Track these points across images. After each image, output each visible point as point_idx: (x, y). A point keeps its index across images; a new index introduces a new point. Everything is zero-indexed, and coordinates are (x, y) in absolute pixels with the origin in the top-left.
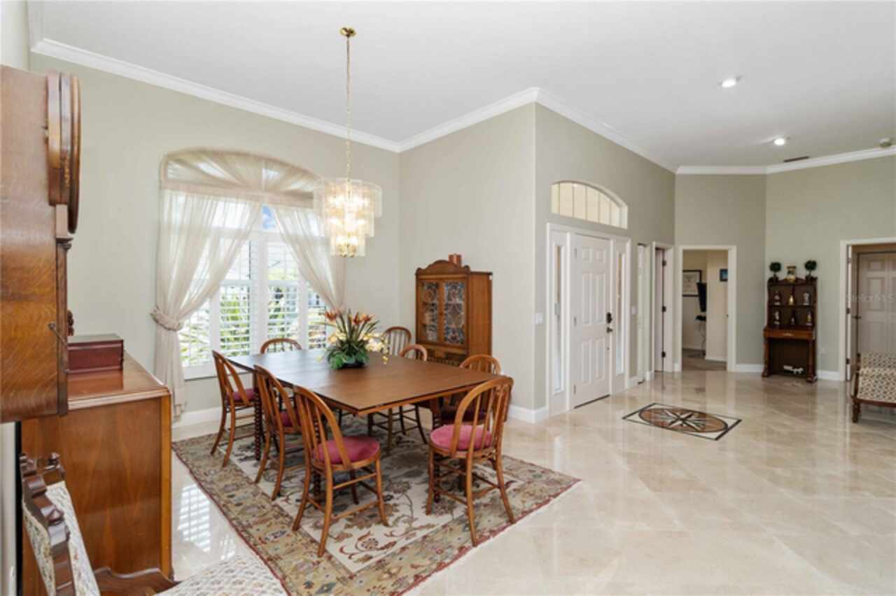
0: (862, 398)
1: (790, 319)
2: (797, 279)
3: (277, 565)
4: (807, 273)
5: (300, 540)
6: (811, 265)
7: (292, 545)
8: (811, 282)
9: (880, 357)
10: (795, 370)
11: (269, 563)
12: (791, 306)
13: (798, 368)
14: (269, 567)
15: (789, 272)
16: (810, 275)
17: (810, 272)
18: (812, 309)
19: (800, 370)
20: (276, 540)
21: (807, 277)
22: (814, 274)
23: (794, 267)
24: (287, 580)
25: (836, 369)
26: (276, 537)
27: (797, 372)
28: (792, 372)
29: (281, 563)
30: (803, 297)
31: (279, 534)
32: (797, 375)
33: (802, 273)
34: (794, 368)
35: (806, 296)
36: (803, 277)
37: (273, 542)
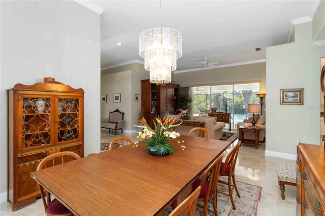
3: (254, 206)
5: (238, 205)
7: (242, 206)
11: (255, 208)
14: (257, 207)
20: (244, 212)
24: (256, 200)
26: (244, 213)
29: (252, 205)
31: (241, 213)
37: (246, 212)
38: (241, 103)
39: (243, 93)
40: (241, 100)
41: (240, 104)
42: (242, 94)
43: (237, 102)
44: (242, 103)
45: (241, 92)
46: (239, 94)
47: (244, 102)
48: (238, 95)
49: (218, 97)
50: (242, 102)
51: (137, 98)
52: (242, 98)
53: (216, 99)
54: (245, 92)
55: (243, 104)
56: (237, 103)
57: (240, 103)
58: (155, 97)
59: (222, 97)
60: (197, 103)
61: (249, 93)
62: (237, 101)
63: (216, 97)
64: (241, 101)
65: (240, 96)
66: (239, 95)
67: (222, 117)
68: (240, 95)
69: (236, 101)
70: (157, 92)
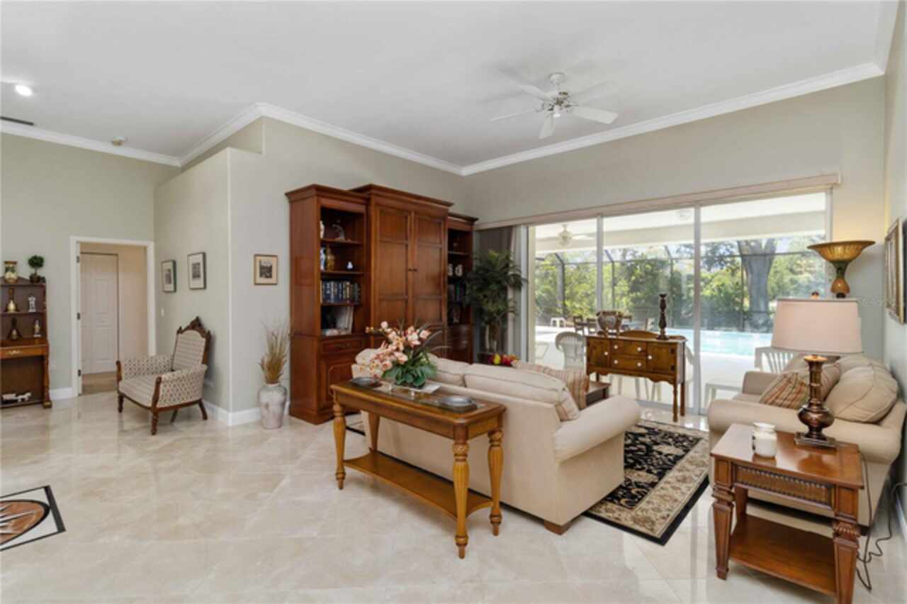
0: (162, 406)
1: (11, 332)
2: (19, 279)
4: (32, 271)
6: (36, 262)
8: (37, 283)
9: (139, 361)
10: (20, 397)
12: (11, 315)
13: (23, 394)
15: (7, 270)
16: (35, 274)
17: (36, 270)
18: (41, 316)
19: (26, 396)
21: (31, 277)
22: (41, 272)
23: (15, 263)
25: (70, 385)
27: (23, 400)
28: (16, 401)
30: (28, 302)
32: (24, 404)
33: (25, 272)
34: (17, 396)
35: (32, 301)
36: (27, 277)
38: (736, 289)
39: (742, 256)
40: (737, 279)
41: (731, 295)
42: (739, 260)
43: (722, 288)
44: (740, 291)
45: (736, 251)
46: (729, 259)
47: (745, 288)
48: (726, 263)
49: (655, 271)
50: (739, 287)
51: (266, 271)
52: (739, 273)
53: (650, 277)
54: (750, 253)
55: (743, 295)
56: (720, 291)
57: (731, 291)
58: (350, 266)
59: (667, 272)
60: (589, 292)
61: (765, 255)
62: (723, 285)
63: (652, 270)
64: (737, 284)
65: (733, 267)
66: (729, 265)
67: (645, 353)
68: (732, 262)
69: (720, 283)
70: (358, 246)
